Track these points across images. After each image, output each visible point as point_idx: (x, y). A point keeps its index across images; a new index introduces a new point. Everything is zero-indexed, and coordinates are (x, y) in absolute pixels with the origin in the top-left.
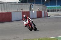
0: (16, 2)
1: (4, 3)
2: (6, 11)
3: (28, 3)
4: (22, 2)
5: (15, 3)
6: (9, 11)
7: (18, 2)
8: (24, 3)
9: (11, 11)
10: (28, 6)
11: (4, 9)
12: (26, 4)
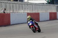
0: (44, 3)
1: (32, 4)
2: (34, 12)
3: (56, 4)
4: (50, 4)
5: (43, 5)
6: (37, 12)
7: (46, 3)
8: (51, 4)
9: (39, 12)
10: (55, 7)
11: (32, 10)
12: (53, 5)
